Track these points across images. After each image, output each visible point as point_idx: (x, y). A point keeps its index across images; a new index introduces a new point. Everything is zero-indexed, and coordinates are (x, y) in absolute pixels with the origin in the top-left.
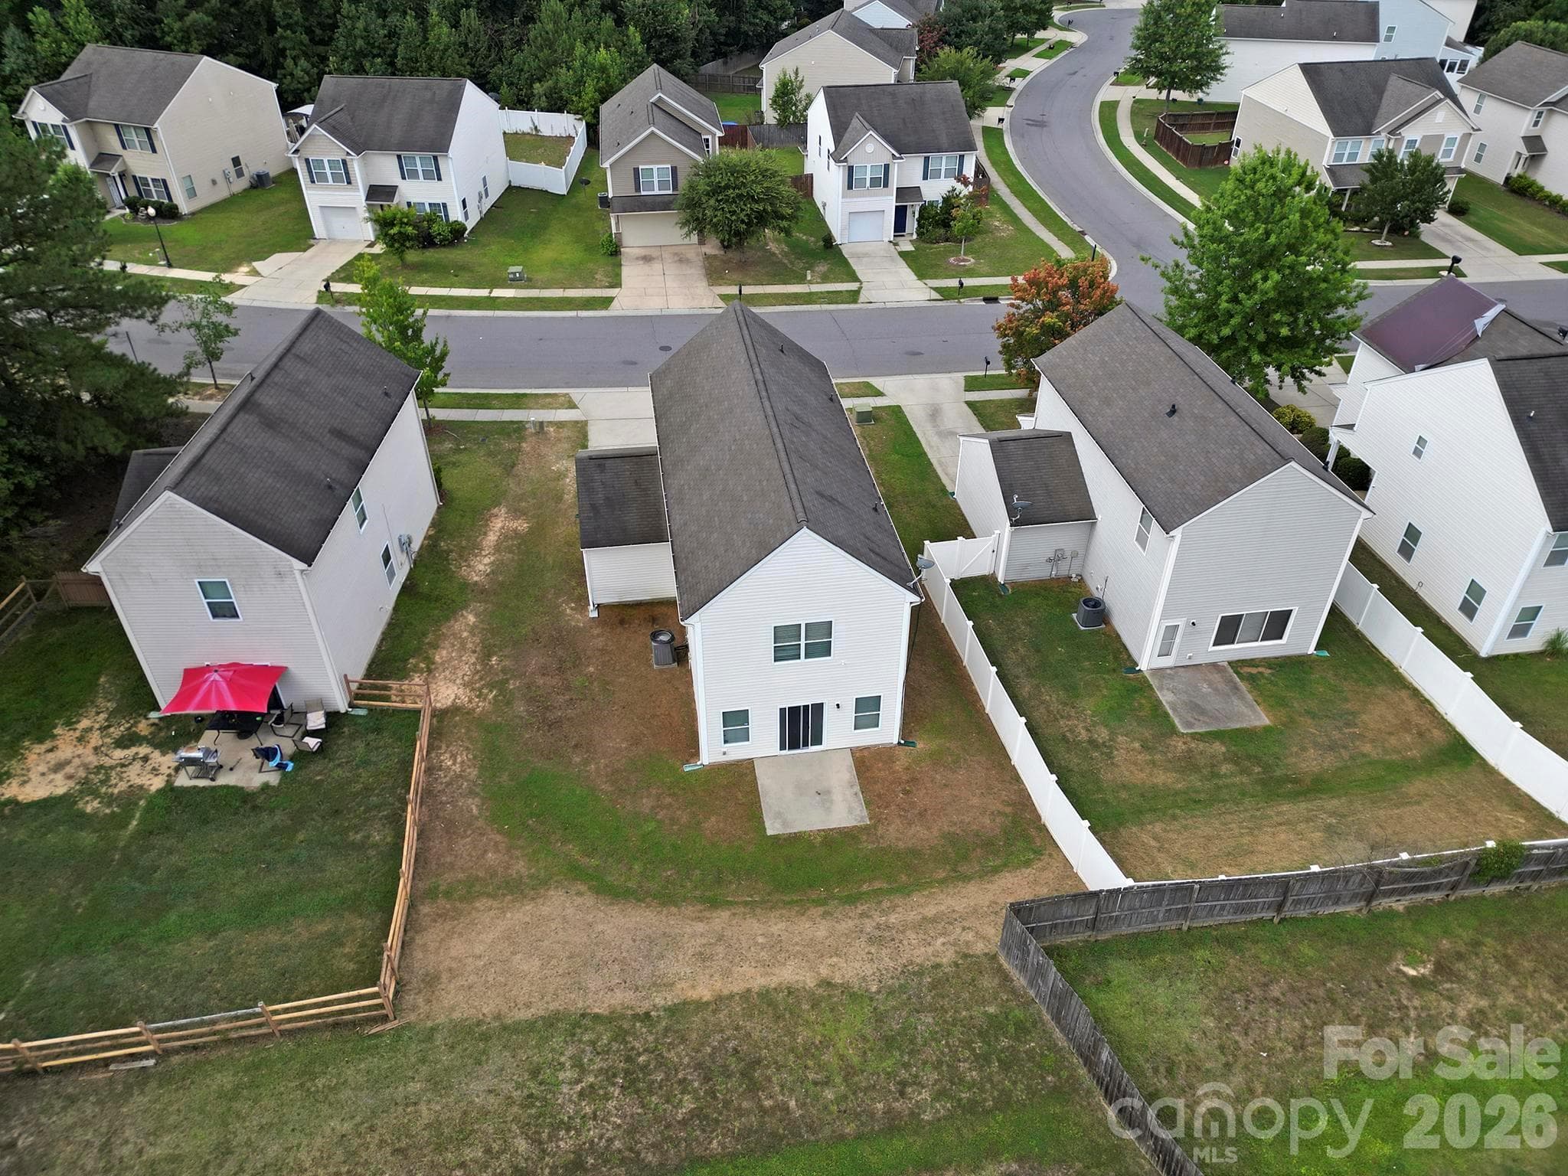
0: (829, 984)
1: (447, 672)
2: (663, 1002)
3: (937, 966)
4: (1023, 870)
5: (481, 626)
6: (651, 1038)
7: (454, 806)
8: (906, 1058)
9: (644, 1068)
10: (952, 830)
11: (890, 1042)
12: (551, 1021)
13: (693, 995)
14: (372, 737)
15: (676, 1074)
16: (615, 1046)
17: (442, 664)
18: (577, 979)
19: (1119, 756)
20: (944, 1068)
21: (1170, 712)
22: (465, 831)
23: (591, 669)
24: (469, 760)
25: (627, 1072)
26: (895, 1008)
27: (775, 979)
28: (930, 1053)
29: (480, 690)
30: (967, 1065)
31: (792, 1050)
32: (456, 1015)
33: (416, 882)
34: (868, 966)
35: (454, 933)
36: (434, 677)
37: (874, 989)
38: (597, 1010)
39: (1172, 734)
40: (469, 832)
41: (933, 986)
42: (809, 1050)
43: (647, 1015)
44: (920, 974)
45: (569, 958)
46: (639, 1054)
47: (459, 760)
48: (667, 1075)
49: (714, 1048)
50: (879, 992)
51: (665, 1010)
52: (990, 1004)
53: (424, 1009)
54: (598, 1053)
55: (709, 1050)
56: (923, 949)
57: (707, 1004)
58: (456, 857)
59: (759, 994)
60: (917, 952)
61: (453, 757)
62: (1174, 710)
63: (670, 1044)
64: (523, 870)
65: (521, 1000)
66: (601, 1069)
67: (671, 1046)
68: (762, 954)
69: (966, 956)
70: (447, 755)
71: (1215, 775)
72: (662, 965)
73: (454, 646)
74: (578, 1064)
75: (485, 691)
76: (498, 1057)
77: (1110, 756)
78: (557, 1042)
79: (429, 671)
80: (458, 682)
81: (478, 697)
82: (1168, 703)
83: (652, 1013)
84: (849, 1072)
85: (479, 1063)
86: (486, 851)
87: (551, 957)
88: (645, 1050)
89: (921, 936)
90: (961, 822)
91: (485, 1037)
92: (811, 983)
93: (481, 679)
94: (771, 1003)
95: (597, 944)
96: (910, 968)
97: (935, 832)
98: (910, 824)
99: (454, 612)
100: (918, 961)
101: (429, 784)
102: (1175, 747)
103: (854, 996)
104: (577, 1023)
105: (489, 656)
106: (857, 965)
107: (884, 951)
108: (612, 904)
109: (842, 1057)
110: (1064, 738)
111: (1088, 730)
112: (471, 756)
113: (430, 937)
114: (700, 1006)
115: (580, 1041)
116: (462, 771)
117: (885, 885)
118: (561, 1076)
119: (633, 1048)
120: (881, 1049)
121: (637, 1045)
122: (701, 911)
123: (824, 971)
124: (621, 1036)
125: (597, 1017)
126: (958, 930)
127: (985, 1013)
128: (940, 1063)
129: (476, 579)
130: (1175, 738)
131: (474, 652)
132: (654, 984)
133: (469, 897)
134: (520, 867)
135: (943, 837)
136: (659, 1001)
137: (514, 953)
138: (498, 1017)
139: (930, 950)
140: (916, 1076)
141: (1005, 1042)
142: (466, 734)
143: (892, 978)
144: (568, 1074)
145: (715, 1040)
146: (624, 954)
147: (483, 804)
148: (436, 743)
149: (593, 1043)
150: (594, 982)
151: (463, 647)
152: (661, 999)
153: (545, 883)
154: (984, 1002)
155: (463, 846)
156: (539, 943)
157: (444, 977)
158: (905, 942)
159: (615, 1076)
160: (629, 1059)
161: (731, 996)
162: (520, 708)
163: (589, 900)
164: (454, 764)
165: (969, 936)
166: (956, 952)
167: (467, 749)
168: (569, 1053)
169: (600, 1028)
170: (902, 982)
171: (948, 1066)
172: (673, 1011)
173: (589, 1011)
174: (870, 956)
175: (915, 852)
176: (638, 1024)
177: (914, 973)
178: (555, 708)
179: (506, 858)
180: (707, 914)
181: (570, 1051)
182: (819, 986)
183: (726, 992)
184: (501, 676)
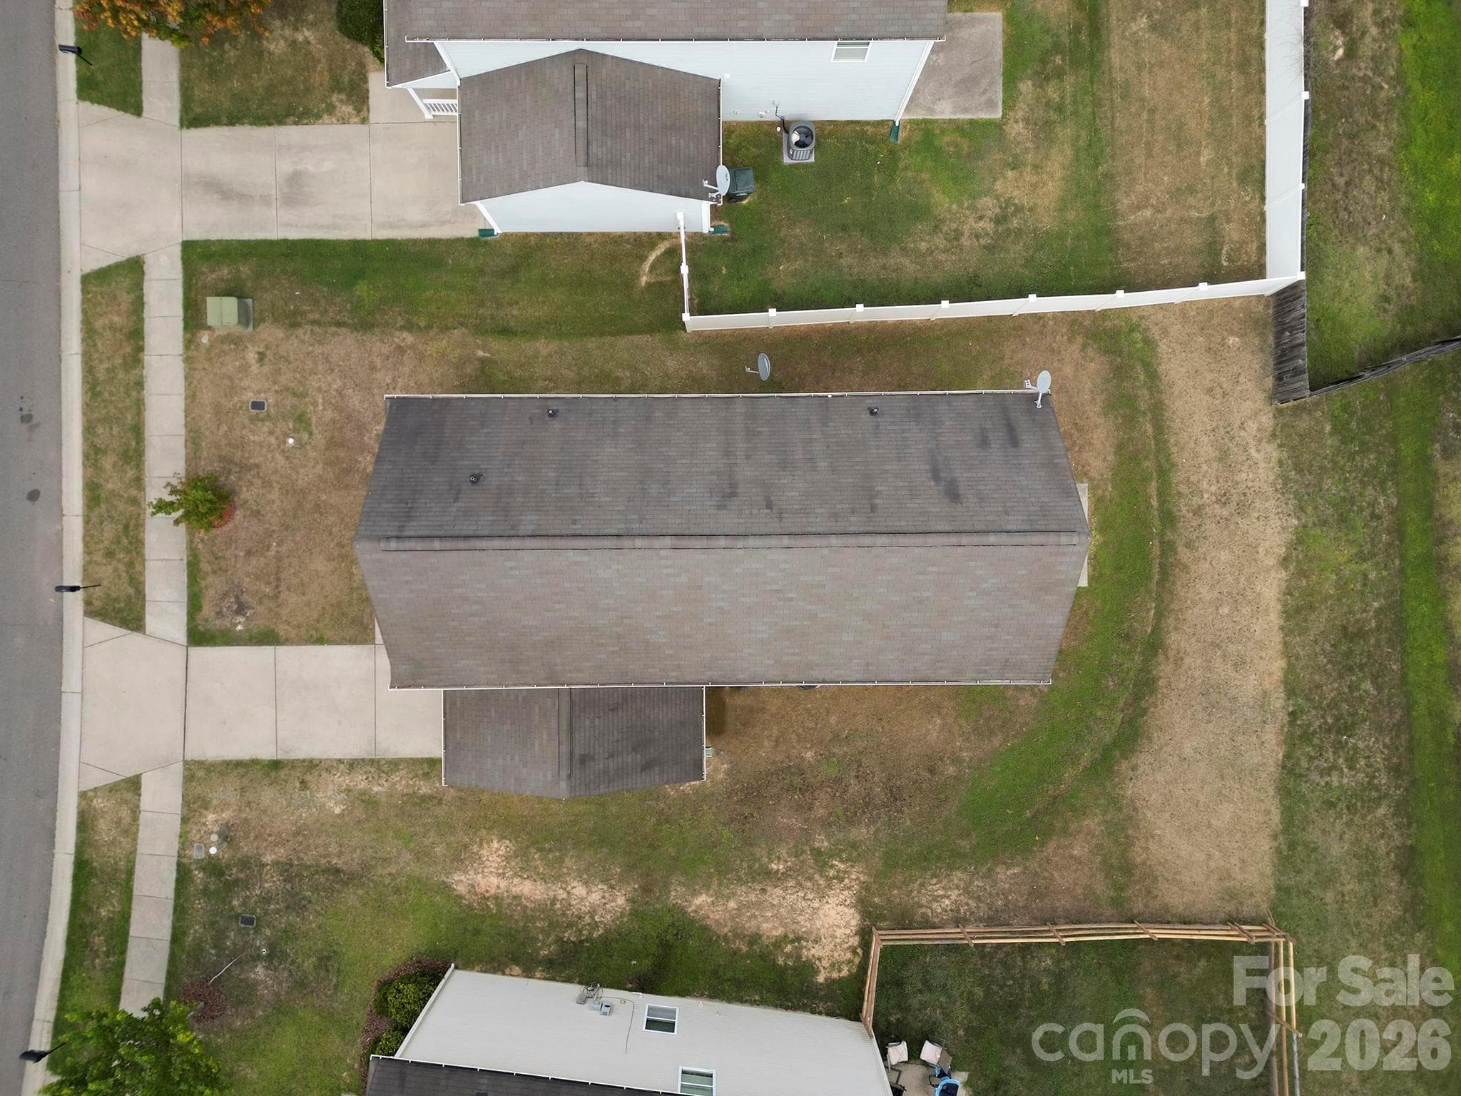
0: (1285, 559)
1: (800, 918)
2: (1281, 701)
3: (1280, 462)
4: (1159, 350)
5: (715, 887)
6: (1314, 712)
7: (1010, 891)
8: (1355, 508)
9: (1337, 719)
10: (1099, 403)
11: (1342, 519)
12: (1285, 792)
13: (1278, 674)
14: (908, 988)
15: (1344, 693)
16: (1316, 741)
17: (785, 925)
18: (1247, 772)
19: (1020, 196)
20: (1366, 479)
21: (969, 116)
22: (1045, 878)
23: (809, 755)
24: (940, 882)
25: (1338, 732)
26: (1316, 508)
27: (1272, 604)
28: (1354, 487)
29: (829, 879)
30: (1366, 461)
31: (1339, 600)
32: (1269, 871)
33: (1104, 918)
34: (1271, 522)
35: (1174, 880)
36: (809, 932)
37: (1295, 522)
38: (1280, 756)
39: (1001, 128)
40: (1046, 874)
41: (1300, 471)
42: (1342, 586)
43: (1292, 714)
44: (1286, 480)
45: (1223, 778)
46: (1326, 722)
47: (941, 893)
48: (1345, 701)
49: (1329, 662)
50: (1299, 518)
51: (1289, 699)
52: (1323, 428)
53: (1258, 897)
54: (1321, 755)
55: (1330, 666)
56: (1261, 471)
57: (1289, 664)
58: (1076, 884)
59: (1287, 619)
60: (1263, 476)
61: (936, 899)
62: (966, 110)
63: (1320, 697)
64: (1096, 821)
65: (1261, 819)
66: (1334, 753)
67: (1322, 697)
68: (1244, 611)
69: (1274, 435)
70: (935, 905)
71: (1060, 109)
72: (1243, 700)
73: (754, 916)
74: (1327, 772)
75: (832, 873)
76: (1313, 835)
77: (1019, 209)
78: (1304, 787)
79: (799, 939)
80: (816, 904)
81: (841, 880)
82: (955, 113)
83: (1290, 710)
84: (1362, 558)
85: (1315, 850)
86: (1071, 857)
87: (1220, 794)
88: (1323, 717)
89: (1245, 468)
90: (1092, 392)
91: (1292, 846)
92: (1283, 574)
93: (810, 879)
94: (1298, 610)
95: (1210, 754)
96: (1278, 487)
97: (1100, 420)
98: (1091, 444)
99: (693, 921)
100: (1272, 478)
101: (980, 920)
102: (1019, 134)
103: (1300, 540)
104: (1290, 770)
105: (768, 874)
106: (1269, 531)
107: (1257, 504)
108: (1150, 739)
109: (1350, 561)
110: (990, 249)
111: (981, 218)
112: (935, 881)
113: (1176, 900)
114: (1290, 670)
115: (1308, 769)
116: (958, 887)
117: (1154, 484)
118: (1336, 784)
119: (1320, 727)
120: (1347, 527)
121: (1318, 723)
122: (1167, 658)
123: (1271, 561)
124: (1306, 737)
125: (1288, 756)
126: (1242, 433)
127: (1331, 434)
128: (1361, 482)
129: (621, 901)
130: (1007, 128)
131: (764, 891)
132: (1262, 706)
133: (1127, 868)
134: (1092, 823)
135: (1105, 415)
136: (1279, 704)
137: (1209, 826)
138: (1275, 837)
139: (1262, 465)
140: (1369, 504)
141: (1353, 425)
142: (899, 888)
143: (1287, 504)
144: (1335, 779)
145: (1323, 660)
146: (1226, 731)
147: (1005, 863)
148: (918, 918)
149: (1311, 759)
150: (1252, 758)
151: (759, 905)
152: (1278, 701)
153: (1115, 801)
154: (1321, 431)
155: (1062, 879)
156: (1201, 804)
157: (1228, 884)
158: (1250, 484)
159: (1340, 742)
160: (1329, 731)
161: (1285, 644)
162: (861, 833)
163: (1143, 760)
164: (948, 897)
165: (1252, 426)
166: (1269, 442)
167: (922, 885)
168: (1317, 779)
169: (1298, 753)
170: (1292, 496)
171: (1365, 476)
172: (1291, 693)
173: (1280, 762)
174: (1261, 519)
175: (1120, 448)
176: (1299, 722)
177: (1285, 484)
178: (868, 794)
179: (1081, 836)
180: (1171, 654)
181: (1315, 777)
182: (1286, 568)
183: (1280, 647)
184: (808, 857)
